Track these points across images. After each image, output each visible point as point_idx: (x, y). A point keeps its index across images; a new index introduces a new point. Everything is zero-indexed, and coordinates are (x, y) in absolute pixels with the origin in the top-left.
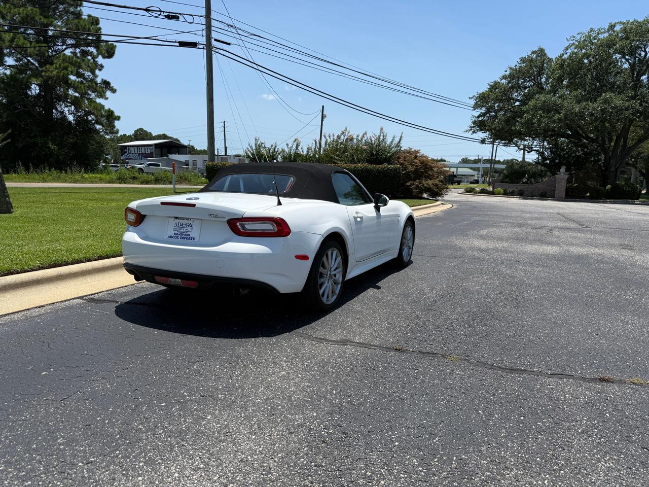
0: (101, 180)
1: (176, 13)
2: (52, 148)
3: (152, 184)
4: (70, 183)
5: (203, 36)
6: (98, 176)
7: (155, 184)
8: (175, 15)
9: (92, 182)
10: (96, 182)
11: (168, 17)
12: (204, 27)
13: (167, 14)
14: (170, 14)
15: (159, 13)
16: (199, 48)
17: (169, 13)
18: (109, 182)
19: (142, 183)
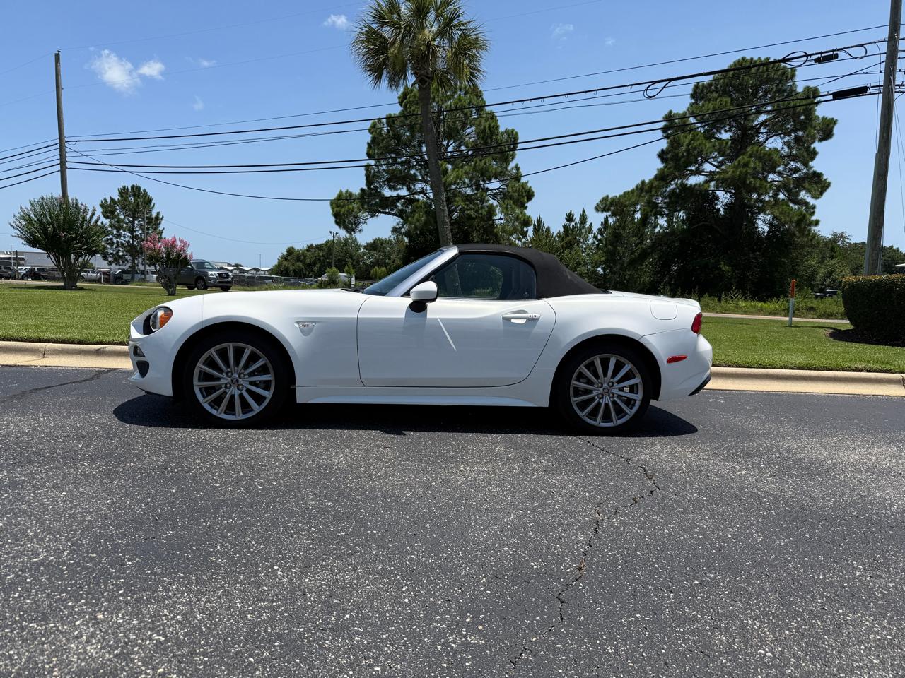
0: (761, 311)
1: (833, 51)
2: (724, 269)
3: (837, 318)
4: (717, 312)
5: (881, 72)
6: (759, 304)
7: (843, 319)
8: (831, 53)
9: (746, 313)
10: (752, 313)
11: (818, 61)
12: (884, 57)
13: (816, 56)
14: (823, 55)
15: (805, 59)
16: (870, 94)
17: (821, 53)
18: (771, 314)
19: (820, 317)
